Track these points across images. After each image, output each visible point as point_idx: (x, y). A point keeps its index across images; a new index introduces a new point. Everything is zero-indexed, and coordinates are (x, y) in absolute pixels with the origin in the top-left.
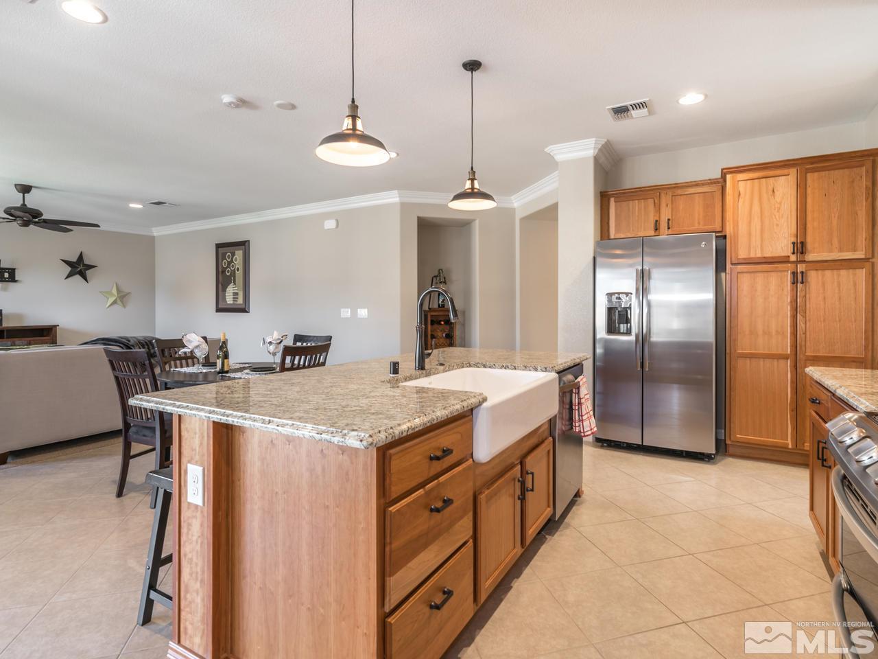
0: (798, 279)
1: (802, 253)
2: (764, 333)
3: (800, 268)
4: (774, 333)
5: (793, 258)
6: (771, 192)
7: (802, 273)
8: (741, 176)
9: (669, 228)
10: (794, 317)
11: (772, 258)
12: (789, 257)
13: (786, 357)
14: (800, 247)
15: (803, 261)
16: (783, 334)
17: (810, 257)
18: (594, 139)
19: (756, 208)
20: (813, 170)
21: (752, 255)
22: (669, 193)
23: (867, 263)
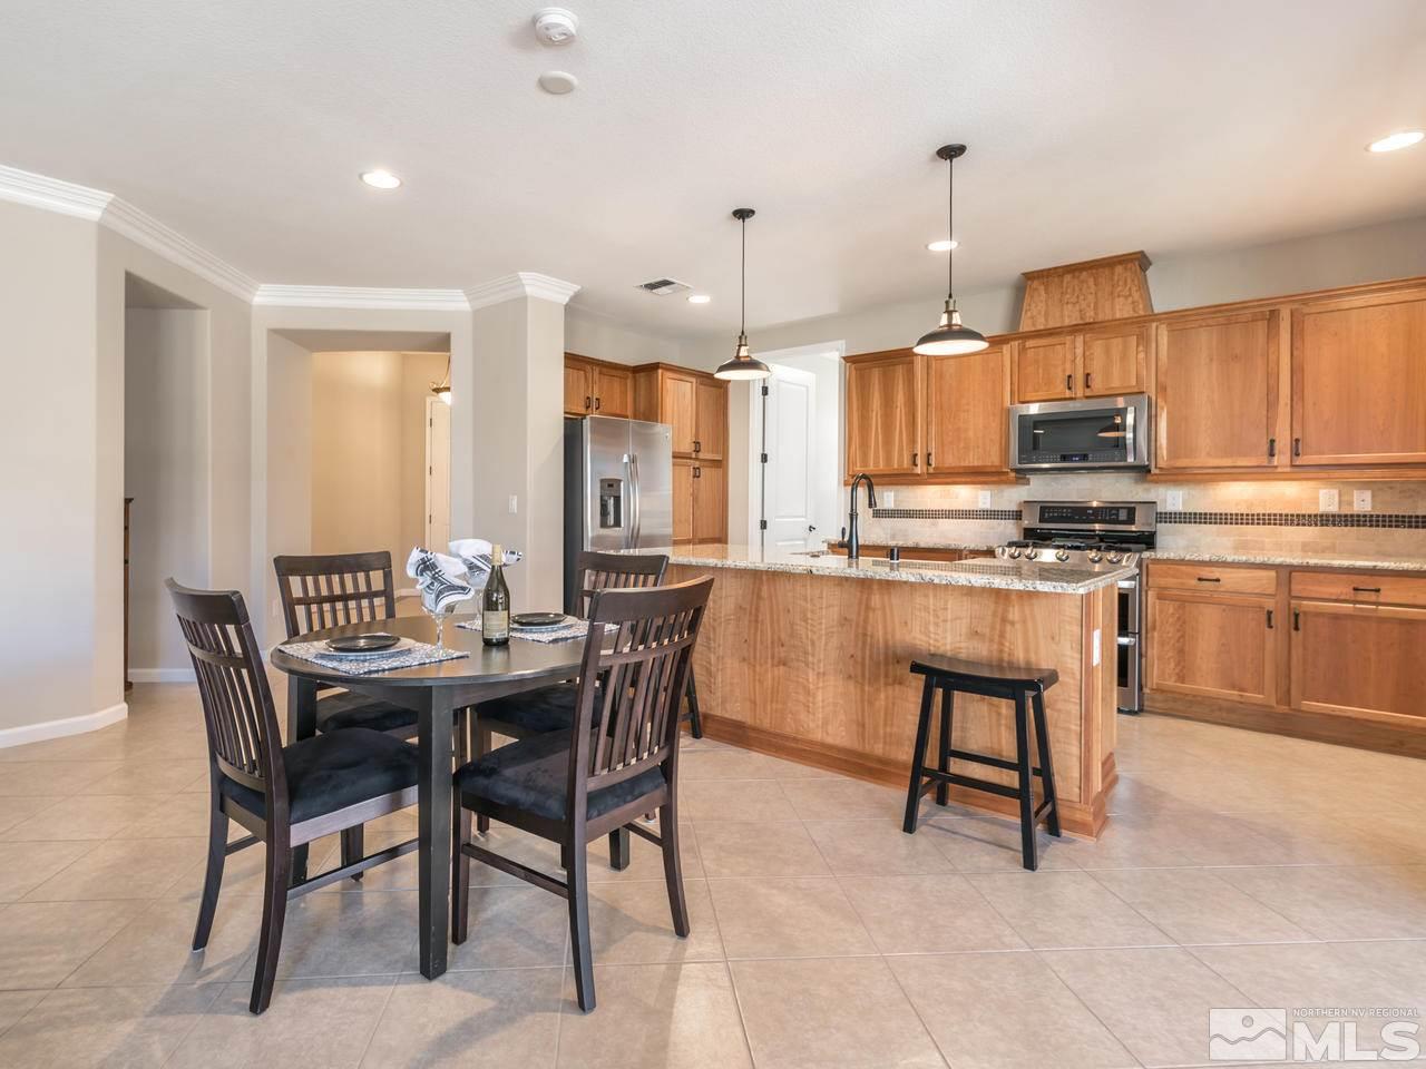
0: (696, 474)
1: (698, 452)
2: (680, 521)
3: (697, 464)
6: (683, 395)
7: (698, 468)
8: (668, 373)
9: (597, 409)
10: (693, 506)
11: (683, 453)
12: (692, 454)
13: (690, 541)
14: (697, 446)
15: (698, 459)
16: (689, 522)
18: (580, 288)
19: (676, 408)
20: (702, 383)
22: (597, 370)
23: (720, 464)
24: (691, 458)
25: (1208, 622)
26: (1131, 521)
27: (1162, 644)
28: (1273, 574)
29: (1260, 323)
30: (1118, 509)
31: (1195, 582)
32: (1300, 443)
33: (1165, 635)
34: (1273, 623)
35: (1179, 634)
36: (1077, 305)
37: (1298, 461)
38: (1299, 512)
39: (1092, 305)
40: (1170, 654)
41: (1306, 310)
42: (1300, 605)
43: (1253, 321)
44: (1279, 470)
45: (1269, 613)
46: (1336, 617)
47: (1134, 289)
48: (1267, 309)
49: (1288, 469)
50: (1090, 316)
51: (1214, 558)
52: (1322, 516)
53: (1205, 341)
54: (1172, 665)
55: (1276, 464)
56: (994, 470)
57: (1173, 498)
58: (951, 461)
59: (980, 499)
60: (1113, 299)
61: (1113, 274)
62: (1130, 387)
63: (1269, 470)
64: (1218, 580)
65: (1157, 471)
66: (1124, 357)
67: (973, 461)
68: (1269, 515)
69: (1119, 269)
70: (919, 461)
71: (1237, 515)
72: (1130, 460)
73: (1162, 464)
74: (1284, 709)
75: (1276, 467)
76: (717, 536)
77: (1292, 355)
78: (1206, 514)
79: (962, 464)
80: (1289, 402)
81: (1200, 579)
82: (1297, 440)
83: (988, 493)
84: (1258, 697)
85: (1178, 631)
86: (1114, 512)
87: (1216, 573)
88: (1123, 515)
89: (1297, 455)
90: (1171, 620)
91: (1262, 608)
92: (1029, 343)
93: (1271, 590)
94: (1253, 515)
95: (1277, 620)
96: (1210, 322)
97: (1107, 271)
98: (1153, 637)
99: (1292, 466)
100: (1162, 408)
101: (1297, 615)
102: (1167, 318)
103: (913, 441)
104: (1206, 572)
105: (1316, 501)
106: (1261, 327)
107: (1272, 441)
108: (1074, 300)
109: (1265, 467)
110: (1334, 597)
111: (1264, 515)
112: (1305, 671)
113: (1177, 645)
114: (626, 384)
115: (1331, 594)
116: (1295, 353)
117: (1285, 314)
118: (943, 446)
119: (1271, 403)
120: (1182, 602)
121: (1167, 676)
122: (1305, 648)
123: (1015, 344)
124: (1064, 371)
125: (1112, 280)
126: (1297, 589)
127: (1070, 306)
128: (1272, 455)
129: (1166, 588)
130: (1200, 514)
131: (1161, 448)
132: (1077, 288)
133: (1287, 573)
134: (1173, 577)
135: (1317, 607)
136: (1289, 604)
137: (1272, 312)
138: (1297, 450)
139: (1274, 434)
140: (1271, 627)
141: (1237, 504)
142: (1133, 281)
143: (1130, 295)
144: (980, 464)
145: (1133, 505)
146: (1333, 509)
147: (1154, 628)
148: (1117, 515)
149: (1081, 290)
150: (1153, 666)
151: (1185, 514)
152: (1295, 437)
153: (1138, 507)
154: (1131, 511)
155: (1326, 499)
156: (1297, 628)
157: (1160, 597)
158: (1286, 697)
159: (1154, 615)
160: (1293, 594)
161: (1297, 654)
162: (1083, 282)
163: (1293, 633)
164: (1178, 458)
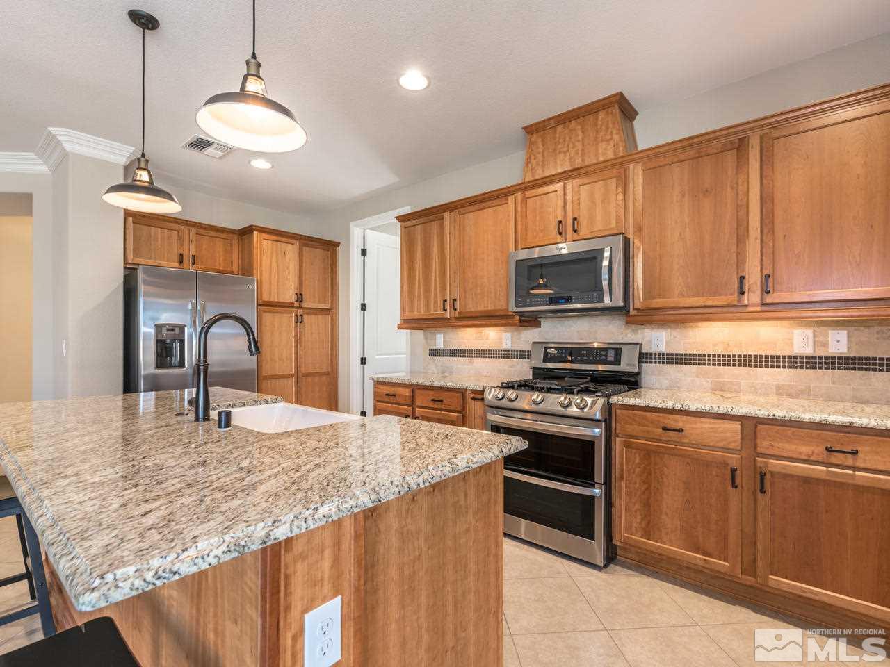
0: (299, 320)
1: (301, 301)
2: (280, 359)
3: (300, 312)
4: (285, 359)
5: (296, 304)
6: (283, 254)
7: (301, 315)
8: (265, 236)
9: (193, 264)
10: (296, 346)
11: (283, 303)
12: (293, 303)
13: (292, 376)
14: (300, 297)
15: (301, 308)
16: (291, 360)
17: (305, 305)
18: (134, 149)
19: (274, 265)
20: (307, 246)
21: (272, 300)
22: (194, 230)
23: (330, 312)
24: (293, 307)
25: (674, 474)
26: (617, 361)
27: (629, 494)
28: (737, 426)
29: (729, 152)
30: (606, 350)
31: (660, 430)
32: (771, 280)
33: (631, 485)
34: (738, 482)
35: (646, 486)
36: (568, 154)
37: (769, 300)
38: (773, 354)
39: (580, 153)
40: (637, 506)
41: (776, 133)
42: (766, 463)
43: (723, 152)
44: (750, 309)
45: (734, 471)
46: (806, 481)
47: (614, 132)
48: (736, 138)
49: (758, 309)
50: (578, 163)
51: (677, 406)
52: (796, 357)
53: (678, 176)
54: (639, 517)
55: (746, 302)
56: (502, 313)
57: (657, 339)
58: (472, 307)
59: (504, 341)
60: (597, 144)
61: (597, 119)
62: (611, 229)
63: (740, 309)
64: (681, 430)
65: (635, 313)
66: (605, 200)
67: (486, 305)
68: (745, 356)
69: (601, 115)
70: (448, 307)
71: (714, 355)
72: (607, 300)
73: (638, 306)
74: (749, 580)
75: (746, 306)
76: (325, 370)
77: (762, 184)
78: (686, 355)
79: (479, 309)
80: (759, 237)
81: (664, 429)
82: (767, 276)
83: (509, 335)
84: (721, 564)
85: (644, 482)
86: (603, 352)
87: (680, 422)
88: (611, 357)
89: (768, 292)
90: (638, 470)
91: (725, 464)
92: (528, 193)
93: (736, 445)
94: (729, 356)
95: (744, 479)
96: (683, 156)
97: (592, 117)
98: (620, 487)
99: (763, 304)
100: (638, 248)
101: (763, 476)
102: (643, 157)
103: (443, 289)
104: (670, 421)
105: (790, 343)
106: (730, 157)
107: (742, 278)
108: (565, 149)
109: (735, 306)
110: (804, 457)
111: (739, 356)
112: (772, 540)
113: (643, 497)
114: (231, 245)
115: (801, 453)
116: (765, 181)
117: (755, 141)
118: (465, 292)
119: (741, 238)
120: (648, 453)
121: (634, 529)
122: (772, 513)
123: (519, 195)
124: (556, 217)
125: (596, 125)
126: (763, 445)
127: (562, 155)
128: (742, 293)
129: (632, 437)
130: (681, 355)
131: (638, 289)
132: (567, 139)
133: (752, 425)
134: (639, 424)
135: (784, 467)
136: (755, 460)
137: (741, 140)
138: (767, 286)
139: (743, 271)
140: (735, 487)
141: (715, 345)
142: (614, 124)
143: (611, 139)
144: (493, 308)
145: (618, 346)
146: (808, 350)
147: (622, 478)
148: (606, 356)
149: (570, 138)
150: (620, 517)
151: (668, 354)
152: (765, 272)
153: (625, 349)
154: (618, 352)
155: (800, 341)
156: (763, 491)
157: (627, 445)
158: (751, 569)
159: (622, 464)
160: (760, 450)
161: (763, 518)
162: (571, 130)
163: (759, 495)
164: (654, 298)
